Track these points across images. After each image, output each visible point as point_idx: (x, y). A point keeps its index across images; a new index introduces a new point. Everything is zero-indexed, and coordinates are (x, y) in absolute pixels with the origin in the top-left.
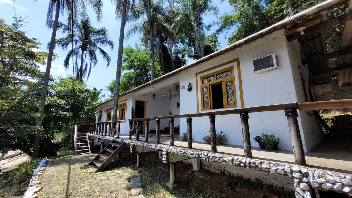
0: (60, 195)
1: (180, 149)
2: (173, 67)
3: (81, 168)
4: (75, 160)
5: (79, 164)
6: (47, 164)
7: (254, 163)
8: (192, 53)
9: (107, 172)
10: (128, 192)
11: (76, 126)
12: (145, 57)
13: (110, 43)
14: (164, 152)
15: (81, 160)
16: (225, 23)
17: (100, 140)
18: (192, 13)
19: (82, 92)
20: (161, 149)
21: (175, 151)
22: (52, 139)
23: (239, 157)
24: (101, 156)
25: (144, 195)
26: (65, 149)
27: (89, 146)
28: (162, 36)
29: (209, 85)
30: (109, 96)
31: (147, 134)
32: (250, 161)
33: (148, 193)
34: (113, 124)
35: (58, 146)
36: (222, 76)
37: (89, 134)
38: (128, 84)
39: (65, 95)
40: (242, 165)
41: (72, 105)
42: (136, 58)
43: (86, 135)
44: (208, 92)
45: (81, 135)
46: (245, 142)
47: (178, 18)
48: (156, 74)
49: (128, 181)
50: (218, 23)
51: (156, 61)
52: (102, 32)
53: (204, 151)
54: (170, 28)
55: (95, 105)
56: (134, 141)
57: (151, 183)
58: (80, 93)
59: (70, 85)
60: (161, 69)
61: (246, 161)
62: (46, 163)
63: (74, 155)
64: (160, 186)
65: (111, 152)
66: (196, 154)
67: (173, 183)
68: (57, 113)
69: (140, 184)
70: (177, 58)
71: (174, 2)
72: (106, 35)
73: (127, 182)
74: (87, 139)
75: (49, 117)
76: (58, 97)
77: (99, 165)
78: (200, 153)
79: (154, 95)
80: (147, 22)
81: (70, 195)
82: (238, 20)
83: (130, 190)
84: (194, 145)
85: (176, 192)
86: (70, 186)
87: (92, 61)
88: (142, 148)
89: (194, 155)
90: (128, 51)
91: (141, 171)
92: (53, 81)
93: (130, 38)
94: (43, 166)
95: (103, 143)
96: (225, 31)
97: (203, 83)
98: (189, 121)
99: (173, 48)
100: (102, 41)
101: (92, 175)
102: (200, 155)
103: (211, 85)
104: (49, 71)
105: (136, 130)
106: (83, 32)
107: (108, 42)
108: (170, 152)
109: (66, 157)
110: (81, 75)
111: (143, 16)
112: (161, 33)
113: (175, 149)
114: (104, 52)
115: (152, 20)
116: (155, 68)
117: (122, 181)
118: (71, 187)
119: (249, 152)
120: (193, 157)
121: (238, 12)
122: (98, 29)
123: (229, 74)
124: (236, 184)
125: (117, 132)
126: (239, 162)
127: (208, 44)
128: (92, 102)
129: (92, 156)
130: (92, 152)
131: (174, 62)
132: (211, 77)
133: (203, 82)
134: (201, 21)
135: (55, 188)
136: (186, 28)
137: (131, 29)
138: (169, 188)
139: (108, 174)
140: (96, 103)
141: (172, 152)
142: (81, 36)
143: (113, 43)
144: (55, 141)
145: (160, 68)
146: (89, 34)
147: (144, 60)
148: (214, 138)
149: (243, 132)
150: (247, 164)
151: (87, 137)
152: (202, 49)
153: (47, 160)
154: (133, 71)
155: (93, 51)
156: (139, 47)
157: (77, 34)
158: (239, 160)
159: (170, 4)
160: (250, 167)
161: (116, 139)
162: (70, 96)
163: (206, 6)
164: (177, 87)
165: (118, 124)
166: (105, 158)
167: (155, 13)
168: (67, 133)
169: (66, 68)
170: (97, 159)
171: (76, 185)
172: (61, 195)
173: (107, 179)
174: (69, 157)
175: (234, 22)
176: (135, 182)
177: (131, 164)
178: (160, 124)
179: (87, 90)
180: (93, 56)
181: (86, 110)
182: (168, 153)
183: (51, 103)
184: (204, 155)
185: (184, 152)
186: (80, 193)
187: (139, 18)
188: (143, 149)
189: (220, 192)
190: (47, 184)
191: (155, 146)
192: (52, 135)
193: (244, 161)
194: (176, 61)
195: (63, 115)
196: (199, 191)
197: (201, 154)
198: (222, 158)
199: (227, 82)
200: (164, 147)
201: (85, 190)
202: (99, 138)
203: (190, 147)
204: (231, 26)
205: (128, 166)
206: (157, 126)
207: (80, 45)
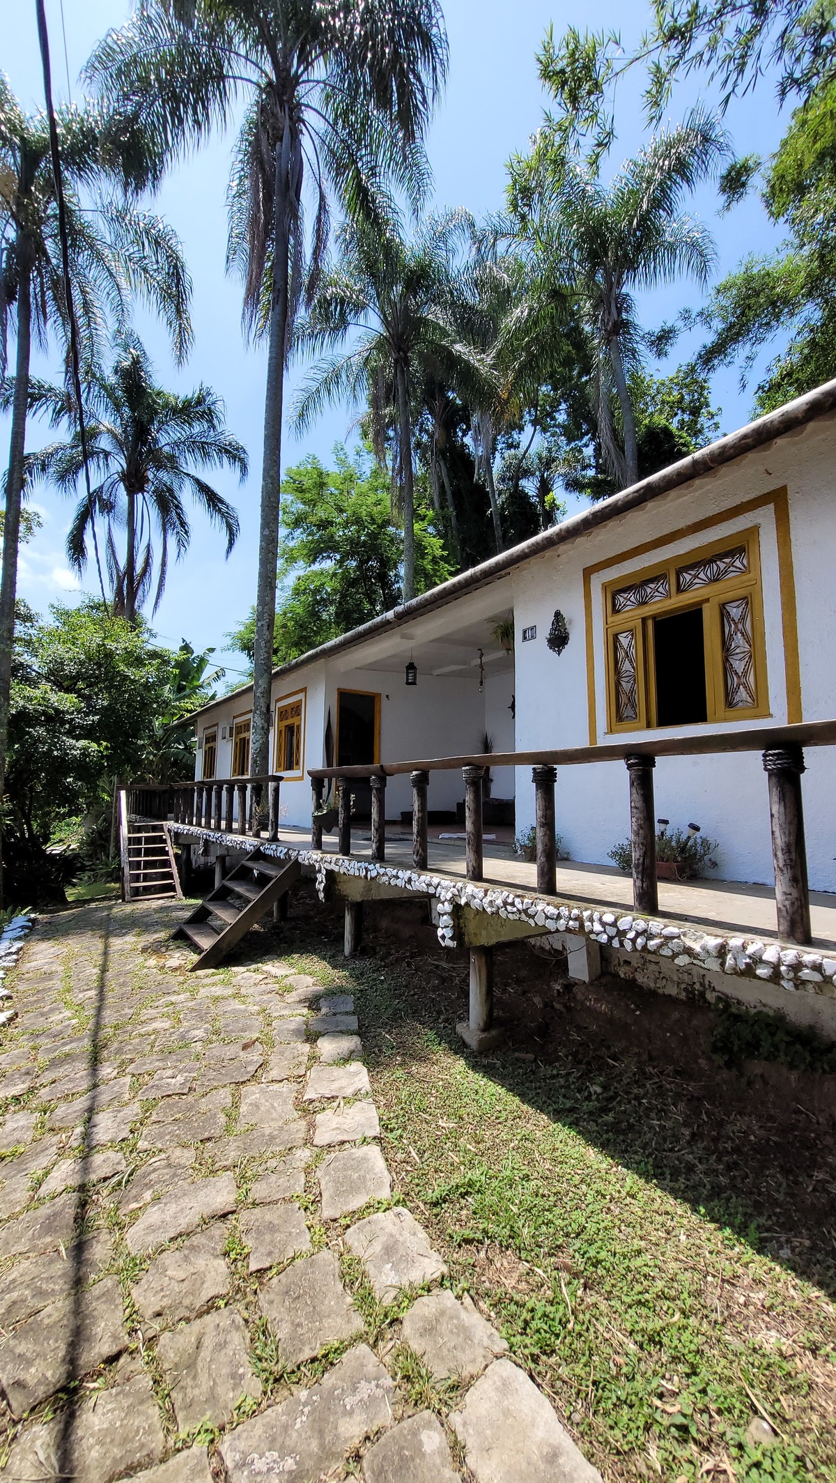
0: (71, 1042)
1: (506, 893)
2: (499, 542)
3: (144, 950)
4: (125, 919)
5: (139, 935)
6: (31, 931)
7: (817, 968)
8: (584, 468)
9: (235, 969)
10: (306, 1048)
11: (123, 794)
12: (377, 504)
13: (234, 454)
14: (443, 903)
15: (145, 920)
16: (743, 314)
17: (212, 849)
18: (579, 284)
19: (138, 662)
20: (431, 891)
21: (486, 901)
22: (45, 843)
23: (754, 937)
24: (211, 908)
25: (366, 1063)
26: (95, 876)
27: (174, 870)
28: (449, 403)
29: (644, 620)
30: (242, 673)
31: (377, 830)
32: (798, 956)
33: (382, 1059)
34: (253, 788)
35: (69, 866)
36: (702, 575)
37: (170, 824)
38: (310, 623)
39: (78, 676)
40: (762, 972)
41: (104, 711)
42: (341, 510)
43: (161, 829)
44: (637, 652)
45: (146, 829)
46: (779, 877)
47: (519, 312)
48: (427, 576)
49: (309, 1008)
50: (705, 316)
51: (425, 516)
52: (200, 409)
53: (605, 909)
54: (481, 361)
55: (188, 711)
56: (329, 855)
57: (396, 1019)
58: (129, 665)
59: (92, 638)
60: (445, 553)
61: (779, 959)
62: (27, 927)
63: (124, 900)
64: (432, 1035)
65: (247, 894)
66: (571, 919)
67: (482, 1024)
68: (56, 747)
69: (353, 1022)
70: (518, 497)
71: (495, 240)
72: (215, 422)
73: (305, 1011)
74: (165, 841)
75: (28, 761)
76: (55, 684)
77: (206, 943)
78: (586, 914)
79: (411, 667)
80: (380, 345)
81: (105, 1046)
82: (809, 294)
83: (315, 1041)
84: (565, 878)
85: (495, 1061)
86: (106, 1013)
87: (169, 536)
88: (362, 883)
89: (562, 921)
90: (308, 483)
91: (362, 974)
92: (31, 621)
93: (312, 424)
94: (19, 939)
95: (221, 859)
96: (741, 351)
97: (616, 611)
98: (545, 781)
99: (498, 455)
100: (203, 448)
101: (181, 979)
102: (587, 924)
103: (654, 617)
104: (13, 584)
105: (337, 813)
106: (126, 411)
107: (227, 451)
108: (467, 904)
109: (96, 909)
110: (133, 594)
111: (362, 321)
112: (443, 389)
113: (486, 895)
114: (212, 492)
115: (403, 334)
116: (419, 549)
117: (285, 1008)
118: (109, 1016)
119: (798, 918)
120: (557, 931)
121: (806, 251)
122: (182, 397)
123: (738, 564)
124: (752, 1047)
125: (267, 821)
126: (750, 957)
127: (660, 420)
128: (176, 700)
129: (183, 905)
130: (188, 894)
131: (503, 519)
132: (652, 580)
133: (614, 605)
134: (624, 316)
135: (56, 1017)
136: (552, 356)
137: (314, 386)
138: (465, 1045)
139: (239, 977)
140: (192, 704)
141: (476, 903)
142: (119, 431)
143: (245, 452)
144: (57, 849)
145: (443, 548)
146: (151, 421)
147: (372, 519)
148: (645, 855)
149: (773, 833)
150: (783, 968)
151: (166, 836)
152: (629, 448)
153: (33, 916)
154: (328, 565)
155: (170, 490)
156: (352, 459)
157: (106, 424)
158: (750, 950)
159: (479, 250)
160: (800, 983)
161: (267, 846)
162: (97, 678)
163: (649, 239)
164: (505, 631)
165: (271, 785)
166: (226, 917)
167: (415, 299)
168: (97, 817)
169: (77, 567)
170: (201, 918)
171: (127, 1010)
172: (74, 1045)
173: (236, 996)
174: (102, 909)
175: (786, 301)
176: (335, 1014)
177: (325, 944)
178: (430, 789)
179: (154, 655)
180: (174, 514)
181: (159, 733)
182: (458, 911)
183: (31, 707)
184: (603, 924)
185: (520, 907)
186: (137, 1040)
187: (345, 329)
188: (368, 889)
189: (677, 1072)
190: (32, 1003)
191: (410, 880)
192: (45, 826)
193: (770, 955)
194: (513, 514)
195: (75, 753)
196: (588, 1064)
197: (591, 920)
198: (679, 937)
199: (724, 605)
200: (445, 883)
201: (155, 1031)
202: (206, 841)
203: (548, 886)
204: (773, 323)
205: (314, 952)
206: (415, 798)
207: (120, 469)
